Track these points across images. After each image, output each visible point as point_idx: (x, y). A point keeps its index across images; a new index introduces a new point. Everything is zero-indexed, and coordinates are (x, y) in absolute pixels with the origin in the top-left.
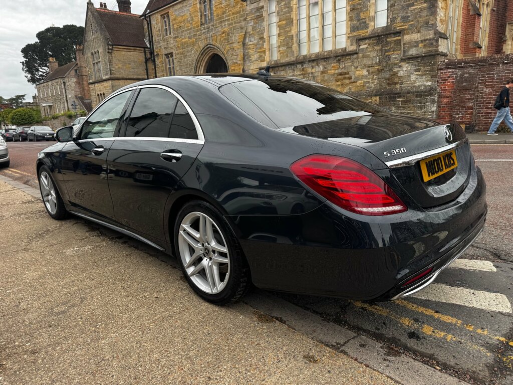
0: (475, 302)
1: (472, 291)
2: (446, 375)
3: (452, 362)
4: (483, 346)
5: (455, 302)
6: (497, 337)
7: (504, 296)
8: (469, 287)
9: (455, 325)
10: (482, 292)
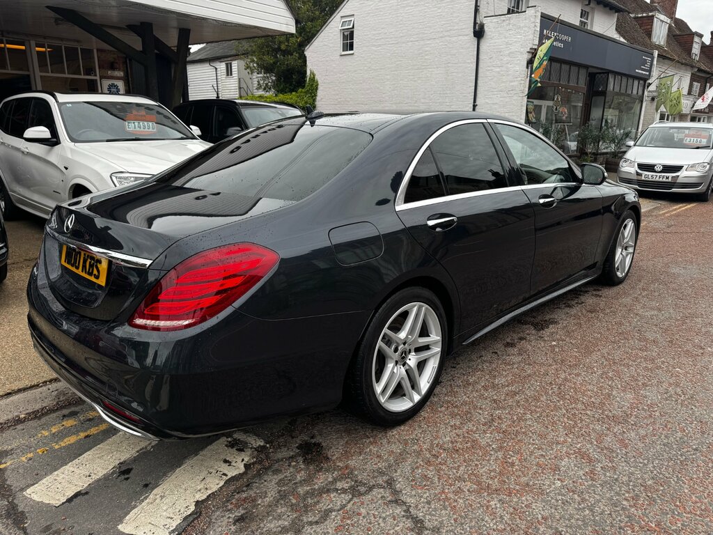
0: (72, 469)
1: (95, 477)
2: (10, 417)
3: (19, 427)
4: (11, 450)
5: (88, 453)
6: (8, 464)
7: (58, 503)
8: (106, 478)
9: (57, 443)
10: (86, 485)
